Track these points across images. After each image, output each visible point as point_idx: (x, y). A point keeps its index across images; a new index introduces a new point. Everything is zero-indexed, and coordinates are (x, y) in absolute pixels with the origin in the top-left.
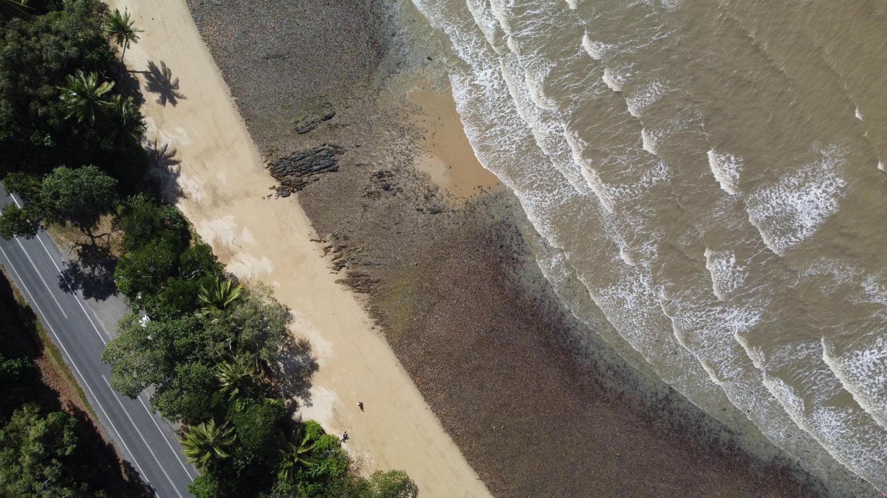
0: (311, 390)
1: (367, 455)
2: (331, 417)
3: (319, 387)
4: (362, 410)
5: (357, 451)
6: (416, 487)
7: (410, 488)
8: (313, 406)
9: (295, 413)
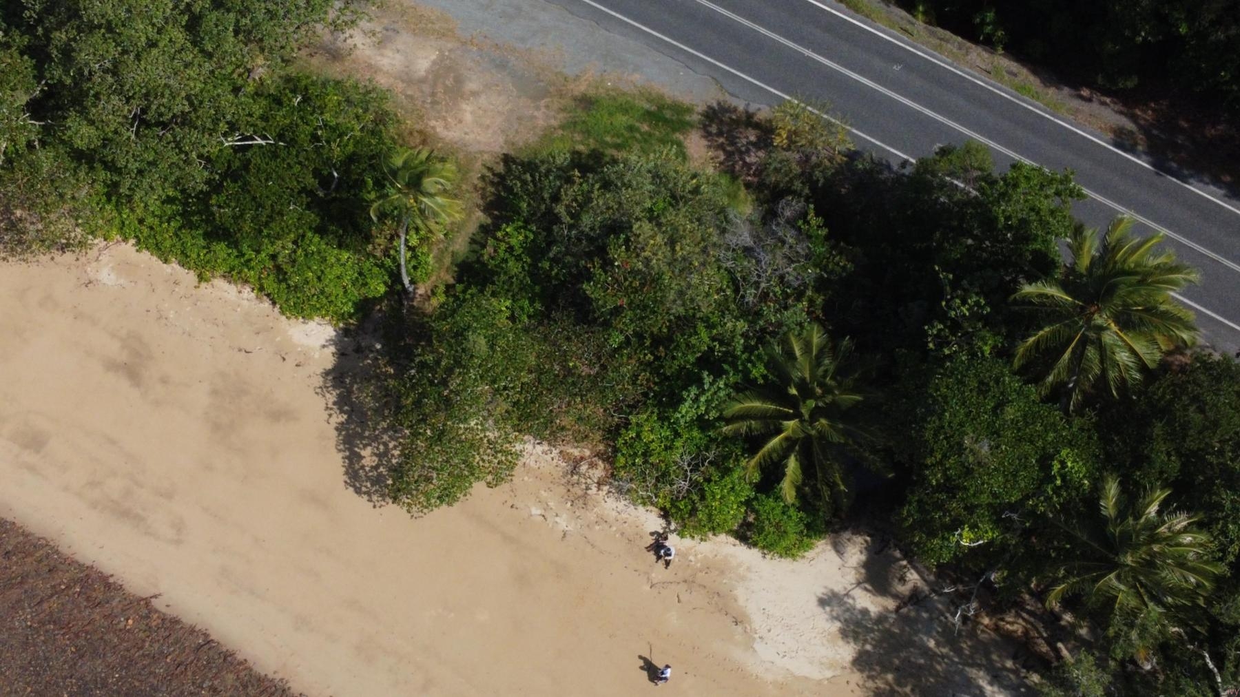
0: (847, 652)
1: (563, 522)
2: (740, 593)
3: (829, 674)
4: (645, 660)
5: (602, 520)
6: (358, 491)
7: (378, 480)
8: (813, 602)
9: (863, 558)
